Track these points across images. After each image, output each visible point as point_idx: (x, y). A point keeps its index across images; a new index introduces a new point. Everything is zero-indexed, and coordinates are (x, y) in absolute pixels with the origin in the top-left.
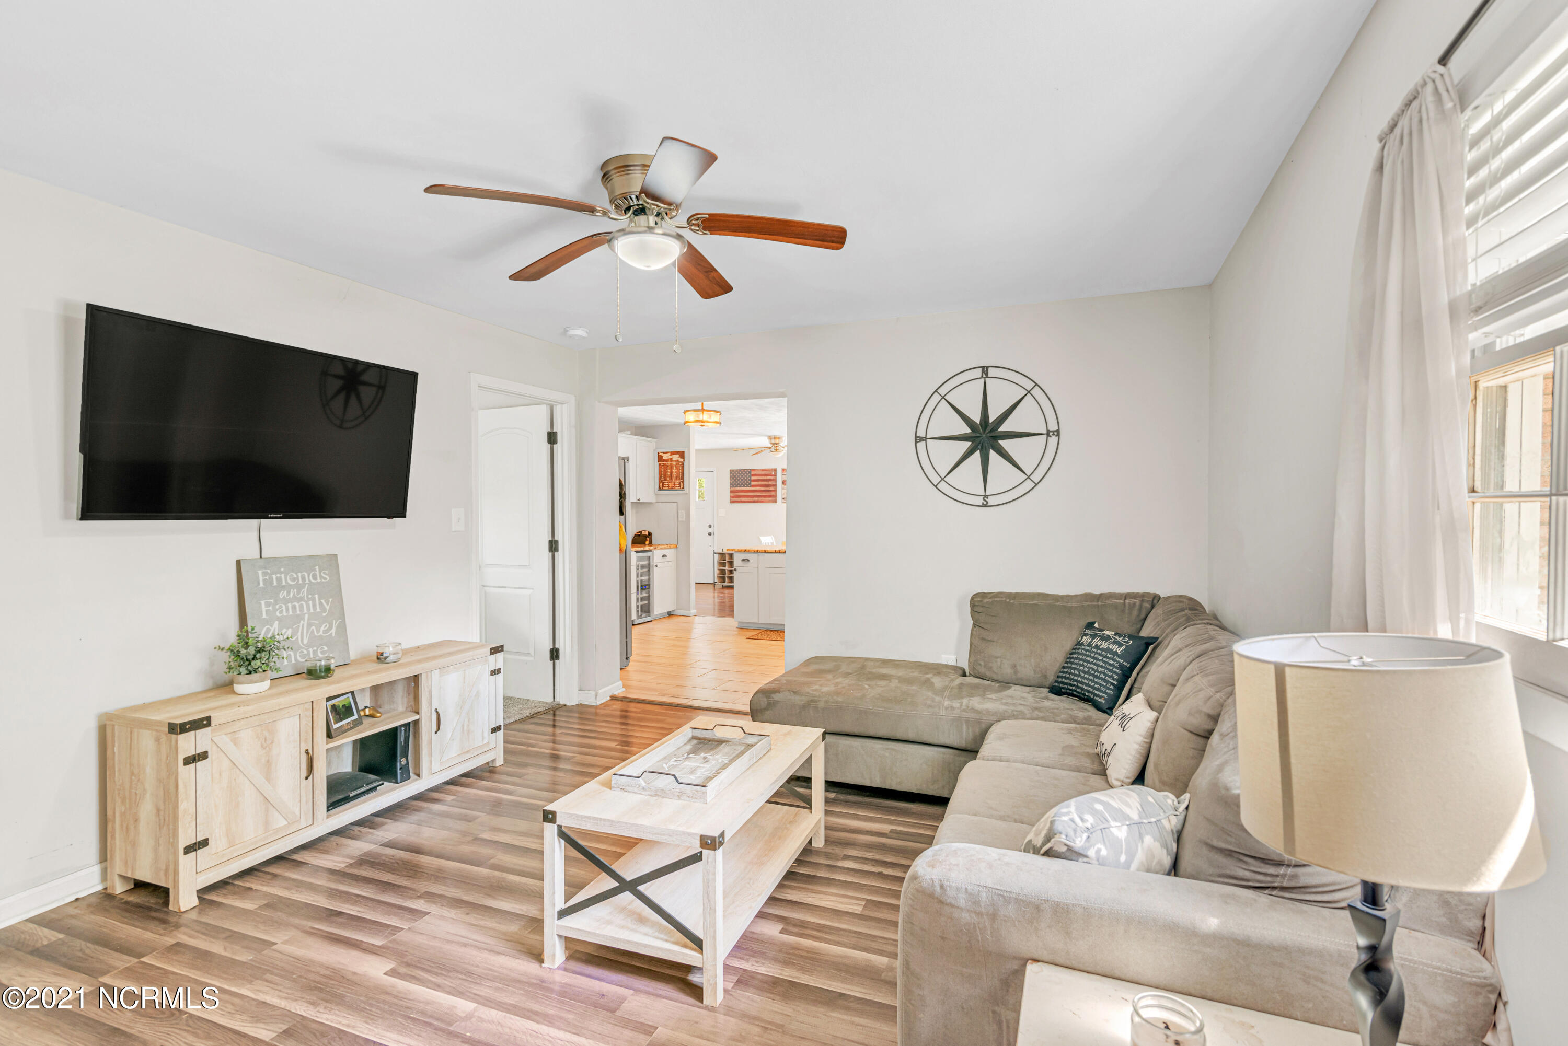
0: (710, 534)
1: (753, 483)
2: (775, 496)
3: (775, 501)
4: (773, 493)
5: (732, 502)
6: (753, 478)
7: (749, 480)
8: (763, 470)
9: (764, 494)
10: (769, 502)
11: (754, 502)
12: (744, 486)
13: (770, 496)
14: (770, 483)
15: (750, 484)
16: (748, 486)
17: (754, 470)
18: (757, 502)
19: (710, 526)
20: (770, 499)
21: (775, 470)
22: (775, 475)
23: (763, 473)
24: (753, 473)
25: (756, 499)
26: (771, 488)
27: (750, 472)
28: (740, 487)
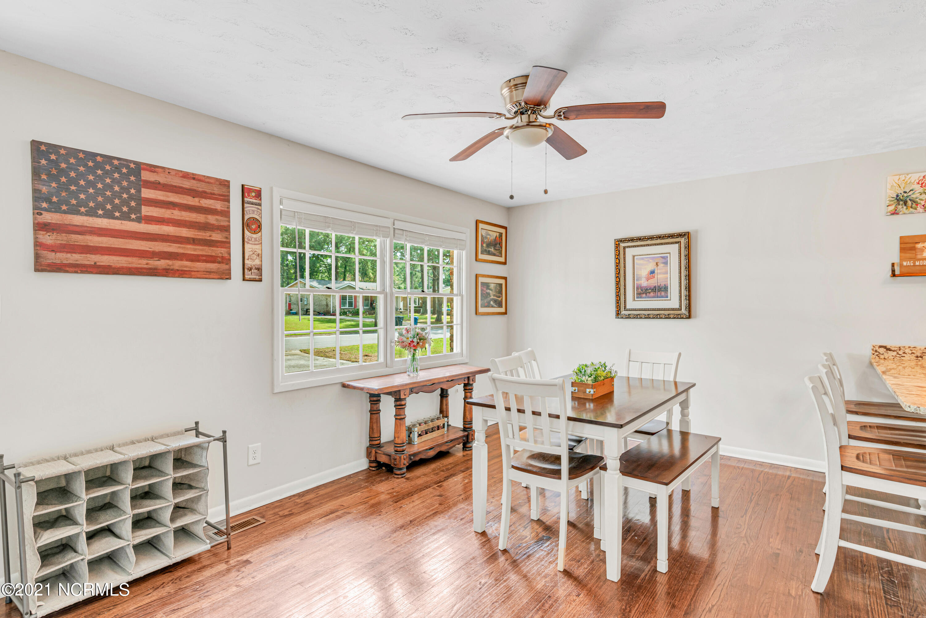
1: (146, 211)
2: (227, 261)
3: (226, 275)
4: (219, 251)
6: (146, 193)
7: (131, 197)
8: (186, 176)
9: (190, 249)
10: (207, 275)
11: (153, 272)
12: (109, 215)
14: (212, 219)
15: (137, 210)
16: (125, 217)
17: (152, 168)
18: (166, 273)
20: (210, 267)
21: (226, 184)
22: (226, 199)
23: (187, 184)
24: (146, 175)
25: (162, 263)
26: (217, 236)
27: (135, 173)
28: (92, 213)
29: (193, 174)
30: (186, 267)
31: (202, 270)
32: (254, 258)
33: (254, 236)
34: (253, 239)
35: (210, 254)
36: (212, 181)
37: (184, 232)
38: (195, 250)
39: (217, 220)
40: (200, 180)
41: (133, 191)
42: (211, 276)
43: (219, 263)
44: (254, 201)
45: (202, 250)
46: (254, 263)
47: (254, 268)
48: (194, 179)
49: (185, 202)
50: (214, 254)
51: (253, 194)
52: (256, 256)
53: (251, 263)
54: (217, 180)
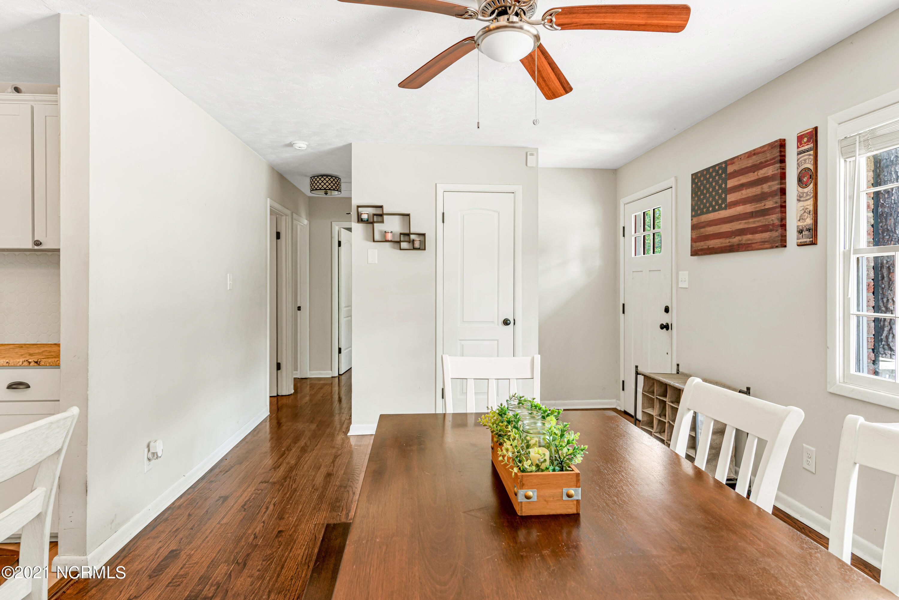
0: (665, 327)
1: (731, 198)
2: (783, 225)
5: (695, 253)
6: (731, 183)
7: (723, 191)
8: (749, 154)
9: (752, 223)
10: (762, 245)
11: (732, 249)
12: (714, 211)
13: (765, 229)
14: (766, 188)
15: (725, 200)
16: (720, 209)
17: (732, 161)
19: (667, 310)
20: (766, 235)
21: (782, 144)
22: (782, 159)
23: (750, 162)
24: (730, 169)
25: (736, 240)
27: (725, 170)
29: (754, 150)
30: (749, 240)
31: (759, 241)
32: (806, 217)
33: (806, 190)
34: (805, 195)
35: (764, 224)
36: (766, 149)
37: (749, 208)
38: (754, 222)
39: (770, 187)
40: (758, 153)
41: (723, 186)
42: (766, 246)
43: (771, 231)
44: (806, 147)
45: (759, 221)
46: (805, 223)
47: (805, 229)
48: (754, 154)
49: (749, 180)
50: (767, 223)
51: (805, 140)
52: (807, 215)
53: (802, 224)
54: (769, 145)
